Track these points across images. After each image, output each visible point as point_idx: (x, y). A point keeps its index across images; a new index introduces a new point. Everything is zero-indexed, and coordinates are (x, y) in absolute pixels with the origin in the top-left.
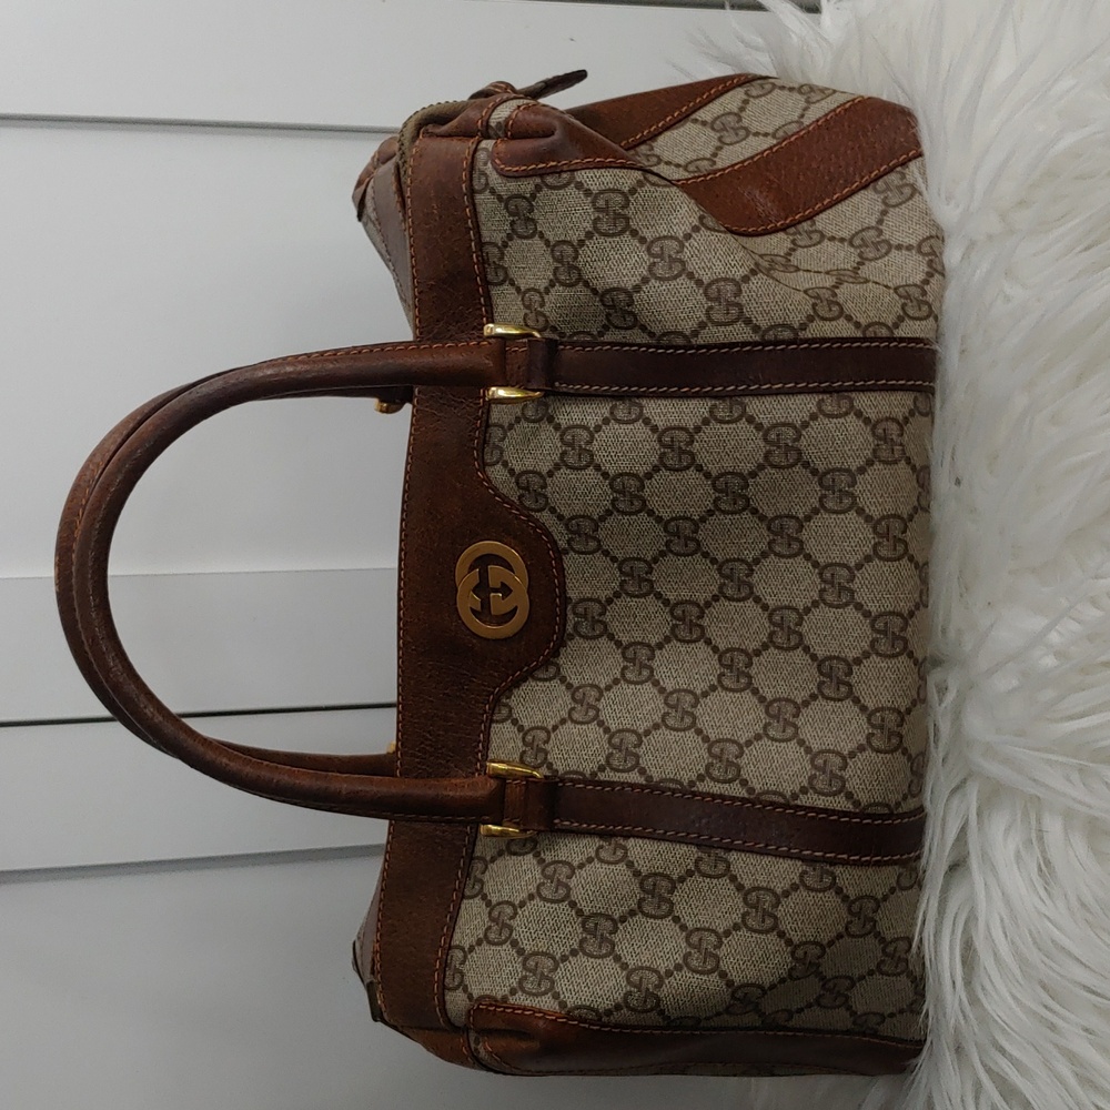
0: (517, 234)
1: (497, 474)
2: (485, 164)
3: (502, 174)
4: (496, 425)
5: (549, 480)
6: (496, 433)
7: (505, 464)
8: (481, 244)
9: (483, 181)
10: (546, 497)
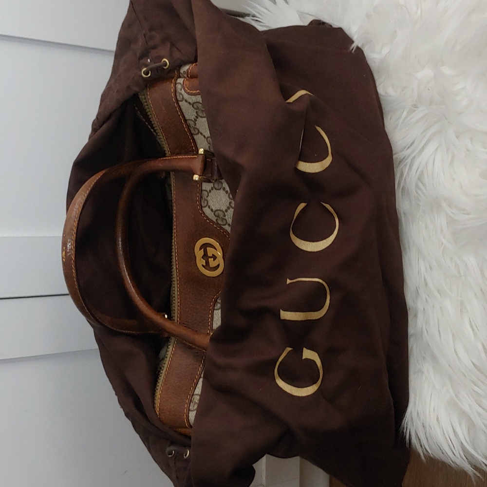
0: (199, 116)
1: (207, 211)
2: (181, 90)
3: (188, 94)
4: (205, 190)
5: (226, 213)
6: (205, 193)
7: (209, 207)
8: (186, 120)
9: (181, 97)
10: (226, 220)
